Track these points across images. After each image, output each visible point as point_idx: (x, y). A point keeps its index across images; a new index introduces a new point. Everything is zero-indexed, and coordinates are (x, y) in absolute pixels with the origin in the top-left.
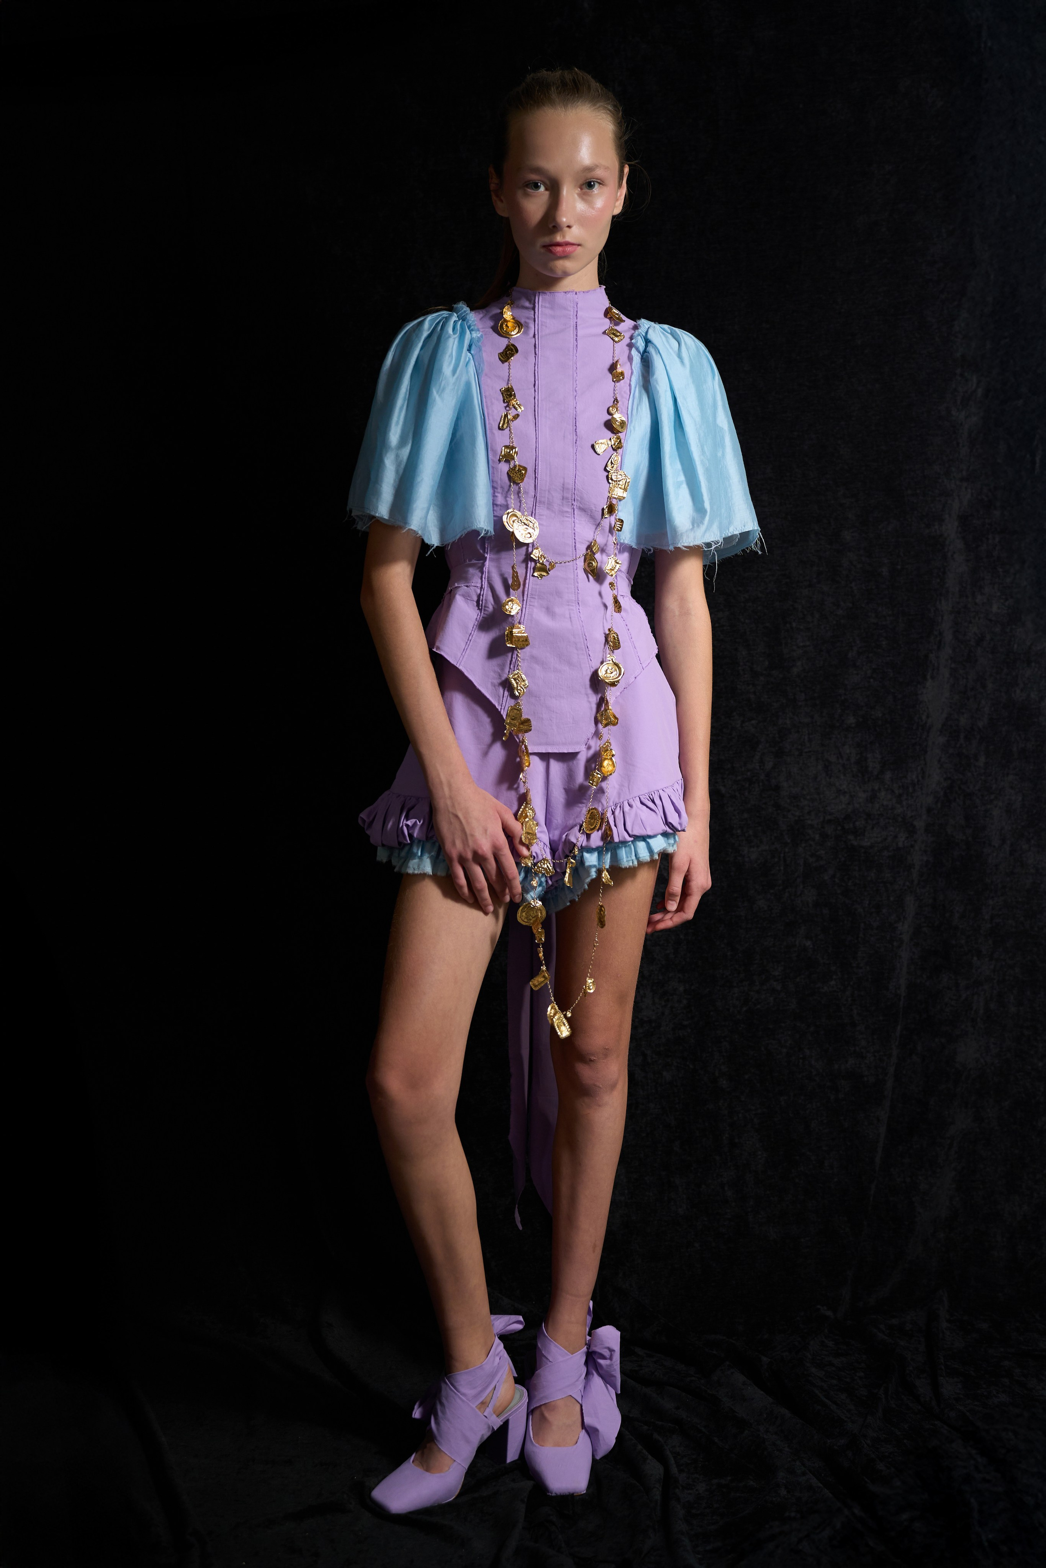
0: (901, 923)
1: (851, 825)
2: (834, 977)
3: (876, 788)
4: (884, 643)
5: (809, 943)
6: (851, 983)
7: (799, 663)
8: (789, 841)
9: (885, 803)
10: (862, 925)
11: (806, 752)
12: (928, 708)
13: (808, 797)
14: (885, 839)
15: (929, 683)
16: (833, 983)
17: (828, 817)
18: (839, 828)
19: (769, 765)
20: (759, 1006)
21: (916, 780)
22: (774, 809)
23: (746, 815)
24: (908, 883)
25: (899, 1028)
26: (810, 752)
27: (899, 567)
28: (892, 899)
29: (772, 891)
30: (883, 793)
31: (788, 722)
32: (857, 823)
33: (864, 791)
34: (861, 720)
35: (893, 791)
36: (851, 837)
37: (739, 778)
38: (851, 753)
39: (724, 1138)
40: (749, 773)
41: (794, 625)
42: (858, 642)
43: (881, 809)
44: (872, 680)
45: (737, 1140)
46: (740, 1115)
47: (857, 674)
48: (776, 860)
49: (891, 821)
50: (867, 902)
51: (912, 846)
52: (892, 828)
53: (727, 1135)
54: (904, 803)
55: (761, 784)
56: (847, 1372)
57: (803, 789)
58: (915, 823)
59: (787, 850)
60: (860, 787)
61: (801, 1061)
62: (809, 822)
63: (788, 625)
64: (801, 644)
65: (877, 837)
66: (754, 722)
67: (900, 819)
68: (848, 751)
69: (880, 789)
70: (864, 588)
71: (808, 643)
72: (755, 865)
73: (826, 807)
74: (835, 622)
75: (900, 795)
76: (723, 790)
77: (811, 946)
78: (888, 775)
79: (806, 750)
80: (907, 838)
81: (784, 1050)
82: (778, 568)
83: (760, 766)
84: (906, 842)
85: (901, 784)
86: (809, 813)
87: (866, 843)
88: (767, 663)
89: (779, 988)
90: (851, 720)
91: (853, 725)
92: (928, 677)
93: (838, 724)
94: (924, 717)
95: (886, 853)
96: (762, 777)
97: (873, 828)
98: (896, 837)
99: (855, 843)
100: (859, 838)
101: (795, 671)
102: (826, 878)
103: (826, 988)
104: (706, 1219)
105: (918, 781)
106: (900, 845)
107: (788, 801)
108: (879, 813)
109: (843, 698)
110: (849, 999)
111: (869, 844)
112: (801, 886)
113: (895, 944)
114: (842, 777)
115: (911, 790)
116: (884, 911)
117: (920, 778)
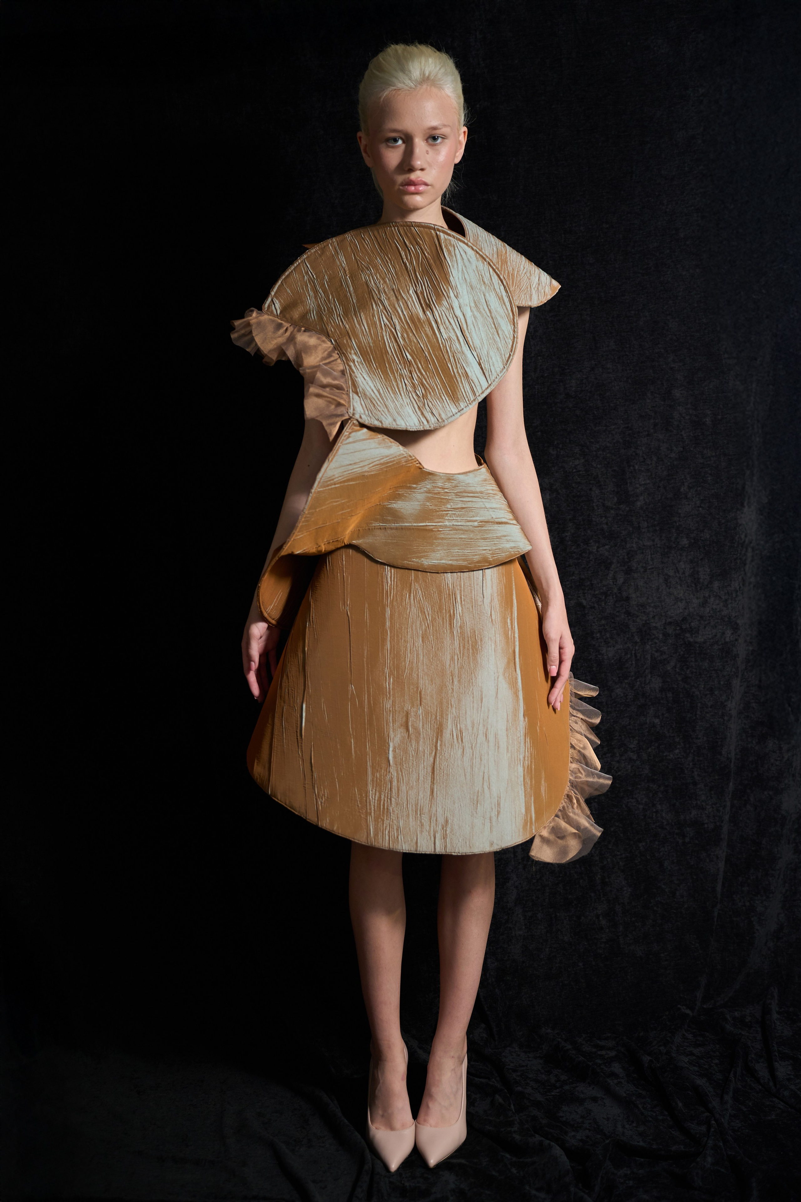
0: (730, 702)
1: (688, 626)
2: (678, 747)
3: (707, 595)
4: (709, 479)
5: (657, 721)
6: (692, 751)
7: (641, 498)
8: (638, 641)
9: (714, 607)
10: (699, 705)
11: (650, 569)
12: (745, 529)
13: (652, 605)
14: (716, 636)
15: (746, 509)
16: (677, 751)
17: (669, 620)
18: (678, 628)
19: (620, 581)
20: (619, 773)
21: (738, 587)
22: (626, 616)
23: (603, 622)
24: (734, 670)
25: (731, 784)
26: (653, 568)
27: (720, 417)
28: (722, 683)
29: (626, 681)
30: (712, 599)
31: (634, 546)
32: (692, 624)
33: (697, 598)
34: (693, 541)
35: (720, 597)
36: (688, 635)
37: (597, 592)
38: (685, 568)
39: (597, 878)
40: (604, 588)
41: (637, 467)
42: (688, 479)
43: (711, 612)
44: (700, 509)
45: (607, 880)
46: (609, 860)
47: (689, 505)
48: (629, 656)
49: (719, 621)
50: (703, 686)
51: (736, 640)
52: (720, 627)
53: (599, 877)
54: (729, 606)
55: (614, 596)
56: (705, 1060)
57: (648, 598)
58: (738, 621)
59: (637, 648)
60: (694, 595)
61: (654, 814)
62: (654, 625)
63: (632, 468)
64: (643, 483)
65: (709, 635)
66: (607, 547)
67: (726, 619)
68: (683, 567)
69: (710, 596)
70: (692, 435)
71: (648, 481)
72: (612, 661)
73: (667, 611)
74: (669, 464)
75: (726, 600)
76: (584, 603)
77: (659, 723)
78: (716, 585)
79: (649, 567)
80: (732, 634)
81: (641, 807)
82: (622, 422)
83: (613, 582)
84: (731, 637)
85: (726, 591)
86: (654, 617)
87: (700, 639)
88: (616, 499)
89: (635, 757)
90: (685, 542)
91: (687, 546)
92: (745, 504)
93: (674, 546)
94: (743, 537)
95: (716, 647)
96: (615, 591)
97: (705, 627)
98: (723, 633)
99: (692, 640)
100: (694, 635)
101: (639, 504)
102: (669, 668)
103: (672, 756)
104: (586, 944)
105: (740, 588)
106: (727, 640)
107: (637, 608)
108: (709, 615)
109: (678, 524)
110: (691, 764)
111: (702, 640)
112: (649, 676)
113: (726, 718)
114: (679, 588)
115: (734, 595)
116: (716, 693)
117: (741, 585)
